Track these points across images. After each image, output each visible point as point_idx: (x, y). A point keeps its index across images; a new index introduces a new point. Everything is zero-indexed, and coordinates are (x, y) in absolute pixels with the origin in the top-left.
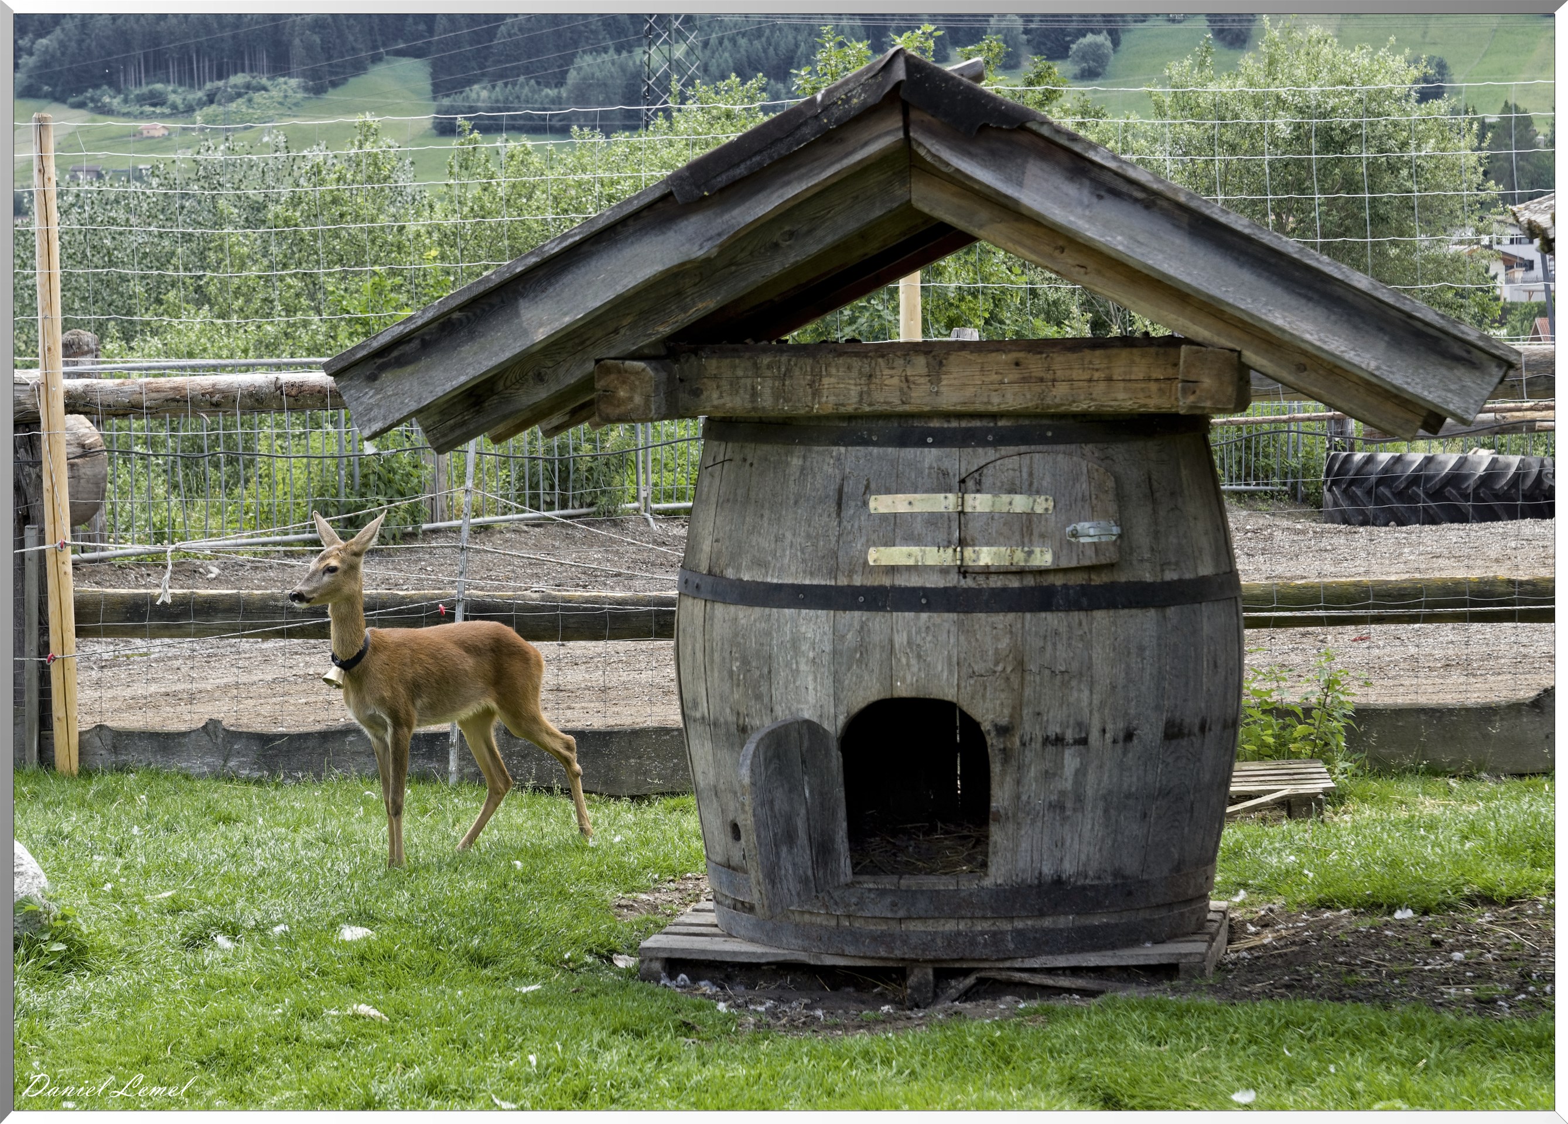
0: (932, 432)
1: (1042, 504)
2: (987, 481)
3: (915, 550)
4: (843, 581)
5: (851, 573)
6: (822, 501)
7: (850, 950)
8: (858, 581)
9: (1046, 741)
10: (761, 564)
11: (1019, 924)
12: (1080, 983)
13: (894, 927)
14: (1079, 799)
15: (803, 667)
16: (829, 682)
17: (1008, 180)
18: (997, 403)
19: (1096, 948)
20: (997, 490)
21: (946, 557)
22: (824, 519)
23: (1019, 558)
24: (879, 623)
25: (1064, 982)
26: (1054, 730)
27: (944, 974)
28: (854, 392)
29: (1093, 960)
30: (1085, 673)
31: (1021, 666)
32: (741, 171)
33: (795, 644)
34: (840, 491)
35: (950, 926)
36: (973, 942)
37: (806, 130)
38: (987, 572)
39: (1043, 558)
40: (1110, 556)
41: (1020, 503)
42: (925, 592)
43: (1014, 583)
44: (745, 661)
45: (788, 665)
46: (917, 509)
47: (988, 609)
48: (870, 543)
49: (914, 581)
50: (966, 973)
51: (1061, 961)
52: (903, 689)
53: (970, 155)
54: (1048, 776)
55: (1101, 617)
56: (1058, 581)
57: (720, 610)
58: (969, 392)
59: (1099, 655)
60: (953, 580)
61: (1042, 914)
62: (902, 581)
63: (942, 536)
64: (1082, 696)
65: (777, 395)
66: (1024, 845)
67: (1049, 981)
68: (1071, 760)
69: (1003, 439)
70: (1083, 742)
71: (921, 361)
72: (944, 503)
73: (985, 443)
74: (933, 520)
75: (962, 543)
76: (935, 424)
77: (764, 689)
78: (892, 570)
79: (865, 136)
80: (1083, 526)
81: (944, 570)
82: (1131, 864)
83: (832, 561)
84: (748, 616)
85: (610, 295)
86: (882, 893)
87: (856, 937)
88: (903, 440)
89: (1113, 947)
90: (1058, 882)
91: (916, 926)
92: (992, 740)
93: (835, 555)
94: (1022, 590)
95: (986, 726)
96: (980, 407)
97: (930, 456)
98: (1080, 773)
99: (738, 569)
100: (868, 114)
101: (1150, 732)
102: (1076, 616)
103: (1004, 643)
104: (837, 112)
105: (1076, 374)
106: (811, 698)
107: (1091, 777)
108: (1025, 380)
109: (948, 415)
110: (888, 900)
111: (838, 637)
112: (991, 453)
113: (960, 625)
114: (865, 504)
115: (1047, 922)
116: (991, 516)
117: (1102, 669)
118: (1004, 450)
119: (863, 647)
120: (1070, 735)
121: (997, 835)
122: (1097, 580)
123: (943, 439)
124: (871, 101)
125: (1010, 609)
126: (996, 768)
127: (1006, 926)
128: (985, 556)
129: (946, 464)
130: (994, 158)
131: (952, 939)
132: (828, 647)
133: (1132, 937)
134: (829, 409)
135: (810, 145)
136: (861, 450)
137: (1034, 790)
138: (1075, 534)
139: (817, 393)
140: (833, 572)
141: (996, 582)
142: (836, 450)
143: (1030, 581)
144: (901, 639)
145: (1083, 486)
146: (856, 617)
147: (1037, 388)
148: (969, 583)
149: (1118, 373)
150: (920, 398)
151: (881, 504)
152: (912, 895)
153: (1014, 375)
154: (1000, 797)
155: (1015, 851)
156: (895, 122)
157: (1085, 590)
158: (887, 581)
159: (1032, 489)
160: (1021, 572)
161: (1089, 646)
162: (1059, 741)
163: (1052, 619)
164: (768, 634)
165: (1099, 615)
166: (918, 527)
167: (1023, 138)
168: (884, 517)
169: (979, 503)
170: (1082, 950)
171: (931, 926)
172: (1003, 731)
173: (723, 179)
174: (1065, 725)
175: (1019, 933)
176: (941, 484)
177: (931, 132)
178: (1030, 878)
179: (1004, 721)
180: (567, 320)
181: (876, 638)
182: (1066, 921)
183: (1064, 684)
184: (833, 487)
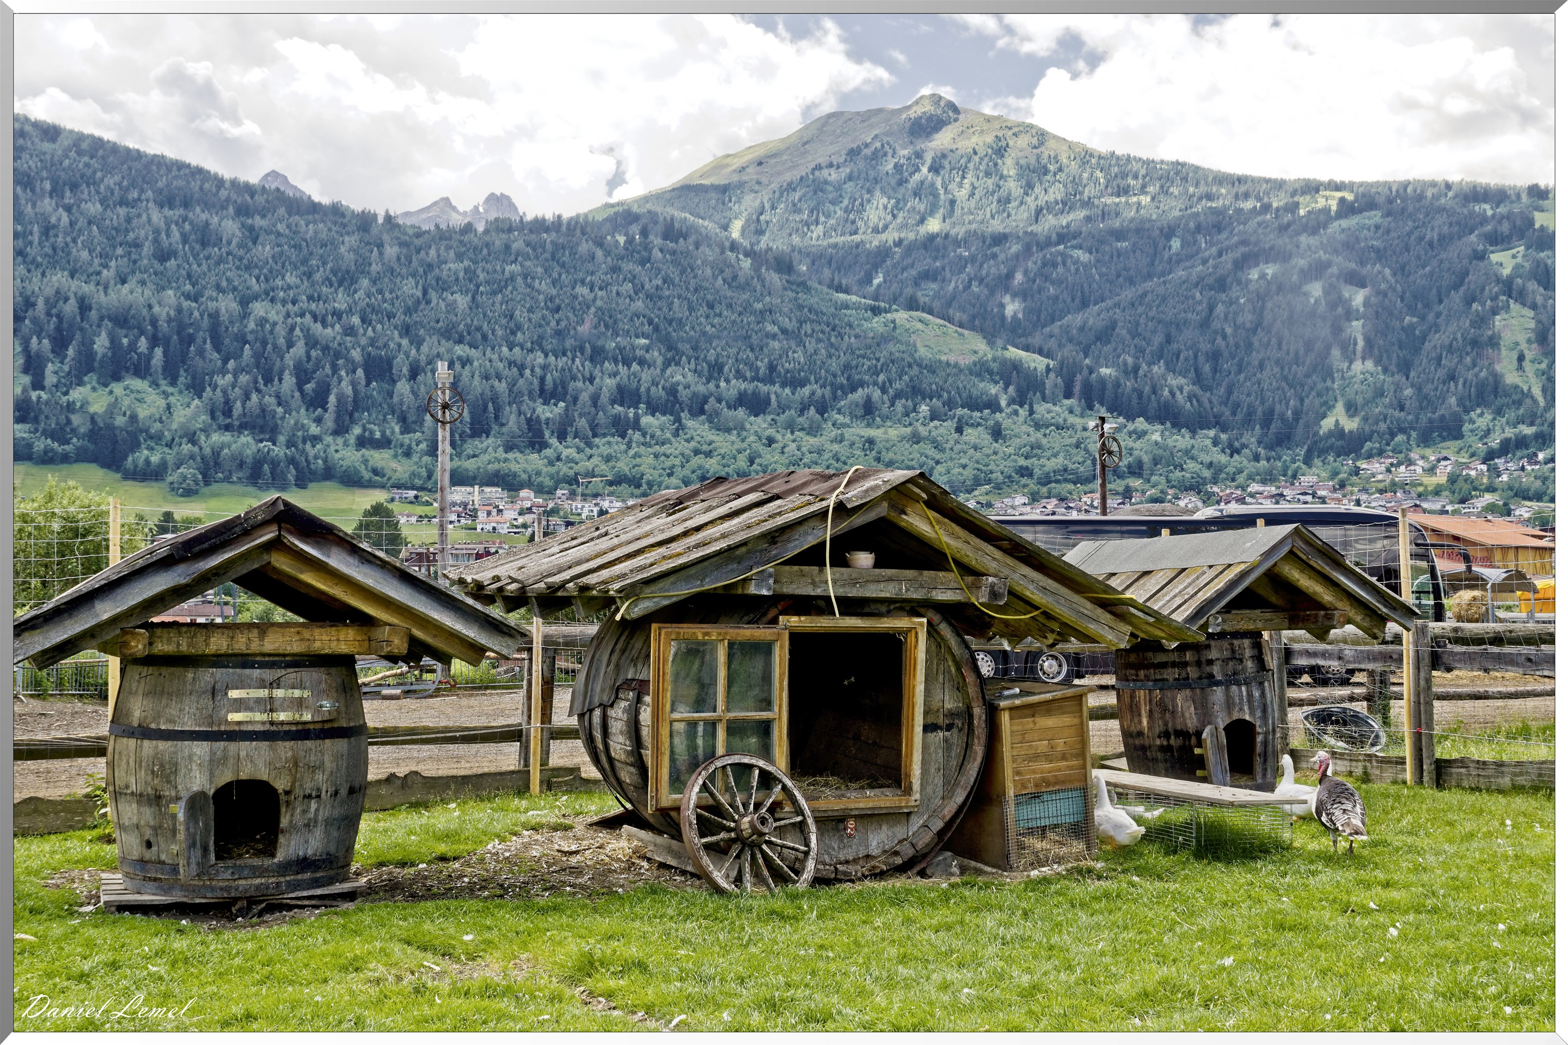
0: (257, 662)
1: (306, 694)
2: (282, 684)
3: (250, 714)
4: (215, 728)
5: (219, 725)
6: (204, 693)
7: (209, 895)
8: (223, 728)
9: (305, 797)
10: (172, 721)
11: (288, 878)
12: (313, 902)
13: (233, 884)
14: (316, 822)
15: (194, 767)
16: (207, 774)
17: (324, 554)
18: (289, 649)
19: (319, 887)
20: (287, 687)
21: (265, 717)
22: (206, 701)
23: (297, 717)
24: (233, 747)
25: (306, 902)
26: (308, 792)
27: (252, 901)
28: (225, 644)
29: (319, 892)
30: (321, 766)
31: (296, 764)
32: (206, 545)
33: (190, 758)
34: (214, 688)
35: (258, 881)
36: (268, 888)
37: (237, 529)
38: (282, 723)
39: (307, 717)
40: (334, 715)
41: (297, 693)
42: (255, 732)
43: (294, 728)
44: (162, 766)
45: (186, 767)
46: (251, 696)
47: (283, 739)
48: (228, 712)
49: (250, 728)
50: (261, 902)
51: (305, 893)
52: (243, 776)
53: (307, 543)
54: (304, 812)
55: (328, 742)
56: (311, 727)
57: (146, 743)
58: (277, 645)
59: (327, 759)
60: (267, 727)
61: (298, 873)
62: (244, 728)
63: (262, 708)
64: (320, 777)
65: (189, 646)
66: (293, 843)
67: (299, 903)
68: (313, 805)
69: (289, 665)
70: (319, 796)
71: (255, 632)
72: (263, 693)
73: (280, 667)
74: (258, 701)
75: (271, 710)
76: (258, 659)
77: (172, 778)
78: (239, 723)
79: (261, 532)
80: (324, 703)
81: (263, 723)
82: (332, 849)
83: (210, 719)
84: (162, 745)
85: (140, 599)
86: (227, 868)
87: (213, 889)
88: (244, 666)
89: (324, 886)
90: (305, 859)
91: (243, 882)
92: (283, 798)
93: (211, 716)
94: (297, 731)
95: (280, 791)
96: (281, 652)
97: (256, 673)
98: (317, 810)
99: (159, 723)
100: (265, 523)
101: (343, 792)
102: (318, 742)
103: (290, 754)
104: (251, 522)
105: (324, 637)
106: (198, 781)
107: (321, 812)
108: (302, 640)
109: (264, 655)
110: (230, 871)
111: (213, 753)
112: (283, 672)
113: (270, 747)
114: (226, 694)
115: (300, 877)
116: (284, 699)
117: (328, 765)
118: (289, 670)
119: (225, 758)
120: (314, 794)
121: (282, 839)
122: (327, 726)
123: (262, 665)
124: (268, 518)
125: (292, 739)
126: (283, 810)
127: (282, 879)
128: (282, 716)
129: (264, 676)
130: (316, 544)
131: (258, 887)
132: (207, 758)
133: (331, 881)
134: (213, 652)
135: (238, 536)
136: (224, 670)
137: (298, 819)
138: (321, 706)
139: (207, 645)
140: (211, 724)
141: (286, 728)
142: (211, 670)
143: (300, 727)
144: (243, 754)
145: (323, 686)
146: (222, 744)
147: (307, 644)
148: (274, 728)
149: (342, 637)
150: (255, 647)
151: (234, 694)
152: (241, 868)
153: (297, 638)
154: (284, 822)
155: (288, 846)
156: (275, 528)
157: (322, 730)
158: (237, 728)
159: (301, 687)
160: (297, 723)
161: (323, 755)
162: (309, 797)
163: (309, 743)
164: (176, 753)
165: (327, 741)
166: (251, 704)
167: (331, 537)
168: (235, 700)
169: (279, 693)
170: (313, 888)
171: (249, 882)
172: (287, 793)
173: (197, 549)
174: (312, 789)
175: (288, 882)
176: (262, 685)
177: (290, 532)
178: (294, 858)
179: (288, 789)
180: (119, 610)
181: (231, 754)
182: (308, 875)
183: (313, 772)
184: (209, 687)
